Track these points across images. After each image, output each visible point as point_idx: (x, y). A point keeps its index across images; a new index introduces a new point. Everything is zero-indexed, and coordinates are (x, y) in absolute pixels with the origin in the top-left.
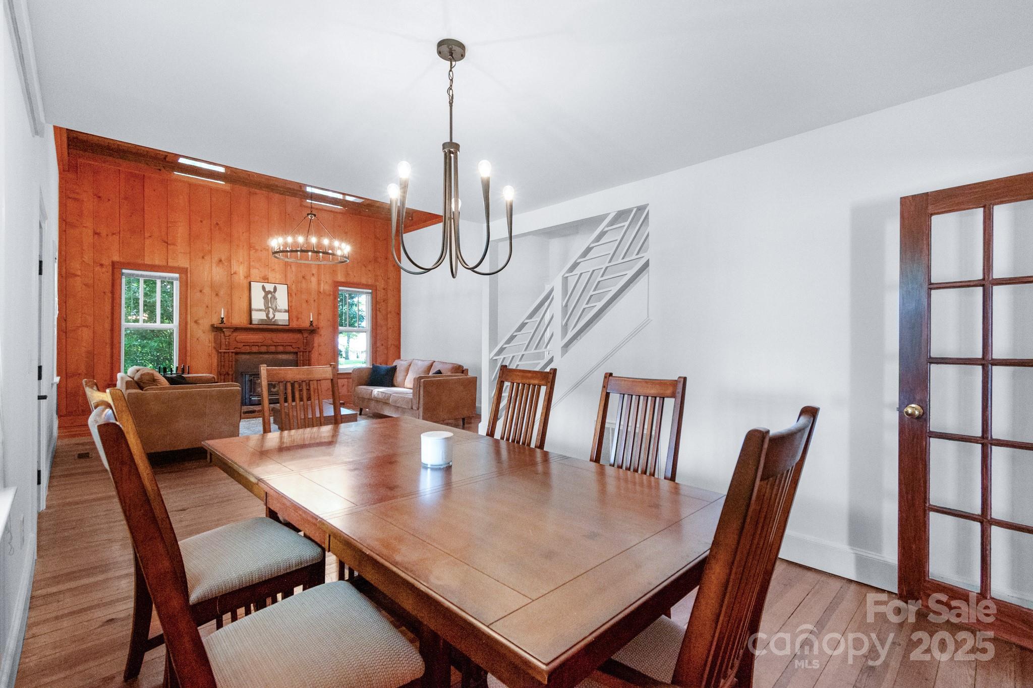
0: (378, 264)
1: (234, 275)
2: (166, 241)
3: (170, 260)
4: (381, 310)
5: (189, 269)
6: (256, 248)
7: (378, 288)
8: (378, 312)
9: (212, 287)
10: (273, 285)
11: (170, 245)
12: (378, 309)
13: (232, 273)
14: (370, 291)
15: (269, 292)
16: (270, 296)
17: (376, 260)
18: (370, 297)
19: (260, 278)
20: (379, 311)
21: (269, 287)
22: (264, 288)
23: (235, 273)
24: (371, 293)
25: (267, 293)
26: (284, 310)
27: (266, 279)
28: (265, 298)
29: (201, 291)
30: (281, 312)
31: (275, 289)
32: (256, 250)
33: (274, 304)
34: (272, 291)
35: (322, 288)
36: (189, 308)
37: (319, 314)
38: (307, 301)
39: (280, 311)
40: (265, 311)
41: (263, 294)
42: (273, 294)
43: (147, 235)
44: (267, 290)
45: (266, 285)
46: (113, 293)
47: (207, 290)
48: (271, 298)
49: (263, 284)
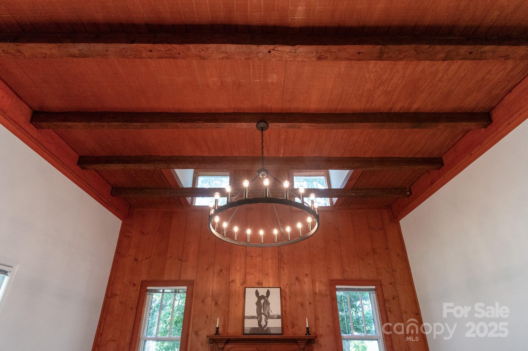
0: (378, 255)
1: (232, 283)
2: (181, 258)
3: (182, 275)
4: (392, 310)
5: (195, 281)
6: (252, 255)
7: (383, 282)
8: (389, 313)
9: (213, 297)
10: (266, 289)
11: (183, 261)
12: (388, 309)
13: (230, 281)
14: (374, 287)
15: (263, 297)
16: (262, 301)
17: (374, 251)
18: (375, 295)
19: (255, 283)
20: (390, 311)
21: (262, 292)
22: (257, 293)
23: (233, 281)
24: (375, 290)
25: (260, 298)
26: (276, 316)
27: (260, 285)
28: (258, 303)
29: (203, 301)
30: (274, 318)
31: (268, 293)
32: (252, 257)
33: (267, 310)
34: (265, 295)
35: (317, 289)
36: (192, 318)
37: (317, 319)
38: (302, 304)
39: (272, 318)
40: (257, 318)
41: (256, 299)
42: (266, 298)
43: (169, 256)
44: (260, 295)
45: (259, 290)
46: (137, 308)
47: (209, 300)
48: (264, 303)
49: (256, 289)
